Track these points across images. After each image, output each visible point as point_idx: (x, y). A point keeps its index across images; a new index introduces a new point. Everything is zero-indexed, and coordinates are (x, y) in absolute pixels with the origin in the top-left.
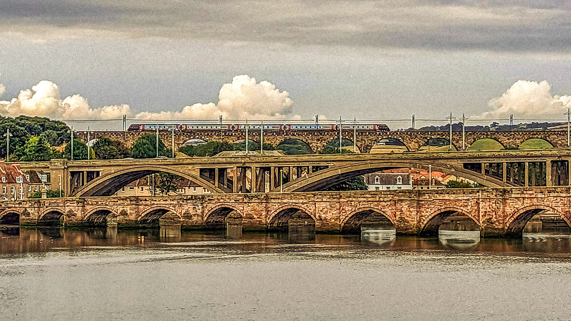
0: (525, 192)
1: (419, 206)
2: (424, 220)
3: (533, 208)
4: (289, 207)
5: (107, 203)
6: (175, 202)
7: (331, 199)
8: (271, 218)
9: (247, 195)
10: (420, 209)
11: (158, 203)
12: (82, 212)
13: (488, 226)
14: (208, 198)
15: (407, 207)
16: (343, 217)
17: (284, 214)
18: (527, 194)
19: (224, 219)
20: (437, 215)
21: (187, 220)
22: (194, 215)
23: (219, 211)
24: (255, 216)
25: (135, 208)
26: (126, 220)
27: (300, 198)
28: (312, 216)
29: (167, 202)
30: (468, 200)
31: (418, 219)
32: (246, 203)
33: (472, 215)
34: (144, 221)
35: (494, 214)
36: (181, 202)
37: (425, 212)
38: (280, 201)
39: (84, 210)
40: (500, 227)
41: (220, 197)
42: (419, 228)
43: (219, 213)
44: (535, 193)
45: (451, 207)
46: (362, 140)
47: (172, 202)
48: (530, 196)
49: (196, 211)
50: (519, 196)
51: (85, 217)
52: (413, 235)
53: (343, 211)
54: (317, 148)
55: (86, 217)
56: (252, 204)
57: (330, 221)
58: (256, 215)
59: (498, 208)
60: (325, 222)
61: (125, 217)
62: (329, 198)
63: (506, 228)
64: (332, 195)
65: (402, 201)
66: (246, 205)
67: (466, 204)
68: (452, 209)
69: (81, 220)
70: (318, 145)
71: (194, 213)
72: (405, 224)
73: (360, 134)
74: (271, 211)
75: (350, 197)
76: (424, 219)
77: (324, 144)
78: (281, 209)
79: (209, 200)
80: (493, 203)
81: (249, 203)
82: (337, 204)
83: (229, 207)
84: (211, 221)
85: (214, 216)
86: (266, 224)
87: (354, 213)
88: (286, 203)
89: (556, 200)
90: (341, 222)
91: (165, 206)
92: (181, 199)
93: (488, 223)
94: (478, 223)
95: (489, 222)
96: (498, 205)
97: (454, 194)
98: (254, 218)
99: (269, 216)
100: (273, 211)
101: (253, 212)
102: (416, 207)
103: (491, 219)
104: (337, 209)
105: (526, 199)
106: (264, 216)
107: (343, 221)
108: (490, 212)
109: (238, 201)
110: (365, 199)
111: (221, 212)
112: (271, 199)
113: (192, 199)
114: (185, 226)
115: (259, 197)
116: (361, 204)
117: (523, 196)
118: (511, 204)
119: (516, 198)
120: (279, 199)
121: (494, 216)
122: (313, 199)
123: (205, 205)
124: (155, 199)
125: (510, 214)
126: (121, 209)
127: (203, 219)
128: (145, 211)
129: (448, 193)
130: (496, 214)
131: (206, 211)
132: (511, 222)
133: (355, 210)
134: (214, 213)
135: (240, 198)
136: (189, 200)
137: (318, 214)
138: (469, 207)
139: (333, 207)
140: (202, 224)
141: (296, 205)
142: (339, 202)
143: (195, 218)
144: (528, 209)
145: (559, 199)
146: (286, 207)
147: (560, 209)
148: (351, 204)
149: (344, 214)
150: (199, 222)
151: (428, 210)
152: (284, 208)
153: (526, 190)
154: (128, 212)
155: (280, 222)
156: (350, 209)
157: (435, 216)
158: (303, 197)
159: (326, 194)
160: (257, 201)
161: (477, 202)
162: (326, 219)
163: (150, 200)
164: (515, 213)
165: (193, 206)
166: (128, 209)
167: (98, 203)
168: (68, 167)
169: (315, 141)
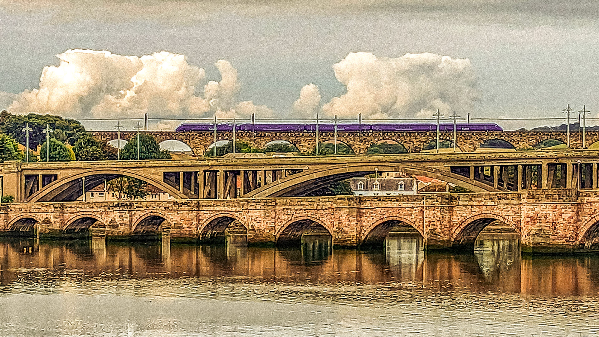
0: (473, 199)
1: (360, 214)
2: (365, 231)
3: (482, 217)
4: (222, 215)
5: (31, 211)
6: (102, 209)
7: (265, 206)
8: (203, 228)
9: (177, 202)
10: (360, 218)
11: (85, 210)
12: (5, 220)
13: (432, 238)
14: (137, 205)
15: (345, 215)
16: (279, 227)
17: (218, 223)
18: (475, 201)
19: (157, 229)
20: (380, 225)
21: (113, 230)
22: (121, 224)
23: (149, 219)
24: (185, 226)
25: (60, 216)
26: (49, 229)
27: (233, 205)
28: (246, 226)
29: (94, 210)
30: (413, 208)
31: (358, 229)
32: (175, 210)
33: (416, 226)
34: (70, 231)
35: (438, 224)
36: (108, 210)
37: (366, 221)
38: (212, 209)
39: (7, 218)
40: (446, 238)
41: (149, 204)
42: (359, 240)
43: (149, 222)
44: (485, 199)
45: (394, 215)
46: (410, 141)
47: (99, 210)
48: (478, 204)
49: (123, 220)
50: (466, 203)
51: (8, 225)
52: (351, 248)
53: (279, 220)
54: (360, 150)
55: (10, 225)
56: (181, 212)
57: (263, 232)
58: (185, 224)
59: (443, 217)
60: (258, 232)
61: (48, 226)
62: (264, 206)
63: (453, 240)
64: (266, 202)
65: (340, 209)
66: (176, 213)
67: (410, 213)
68: (395, 218)
69: (4, 229)
70: (361, 147)
71: (120, 222)
72: (343, 235)
73: (408, 134)
74: (203, 220)
75: (285, 205)
76: (365, 229)
77: (368, 146)
78: (213, 218)
79: (137, 207)
80: (437, 211)
81: (178, 210)
82: (272, 213)
83: (158, 215)
84: (140, 231)
85: (144, 225)
86: (197, 235)
87: (290, 222)
88: (218, 211)
89: (507, 208)
90: (276, 233)
91: (91, 213)
92: (107, 206)
93: (432, 235)
94: (422, 234)
95: (433, 233)
96: (443, 213)
97: (397, 201)
98: (184, 228)
99: (200, 226)
100: (204, 220)
101: (183, 221)
102: (356, 216)
103: (434, 229)
104: (272, 218)
105: (475, 207)
106: (195, 226)
107: (279, 231)
108: (434, 222)
109: (168, 208)
110: (302, 207)
111: (151, 221)
112: (203, 206)
113: (118, 206)
114: (110, 236)
115: (188, 204)
116: (297, 212)
117: (471, 203)
118: (458, 212)
119: (463, 205)
120: (211, 206)
121: (439, 226)
122: (246, 207)
123: (133, 213)
124: (80, 206)
125: (457, 224)
126: (45, 217)
127: (130, 229)
128: (70, 220)
129: (391, 200)
130: (441, 224)
131: (134, 220)
132: (458, 233)
133: (291, 220)
134: (143, 222)
135: (170, 205)
136: (114, 207)
137: (252, 223)
138: (413, 216)
139: (268, 216)
140: (130, 234)
141: (229, 212)
142: (274, 210)
143: (122, 228)
144: (476, 218)
145: (509, 207)
146: (219, 216)
147: (510, 219)
148: (287, 212)
149: (279, 224)
150: (127, 232)
151: (369, 219)
152: (216, 217)
153: (475, 197)
154: (52, 220)
155: (215, 233)
156: (286, 218)
157: (377, 226)
158: (236, 204)
159: (259, 201)
160: (187, 208)
161: (421, 210)
162: (259, 229)
163: (75, 207)
164: (462, 223)
165: (119, 214)
166: (52, 217)
167: (22, 210)
168: (22, 170)
169: (358, 143)
